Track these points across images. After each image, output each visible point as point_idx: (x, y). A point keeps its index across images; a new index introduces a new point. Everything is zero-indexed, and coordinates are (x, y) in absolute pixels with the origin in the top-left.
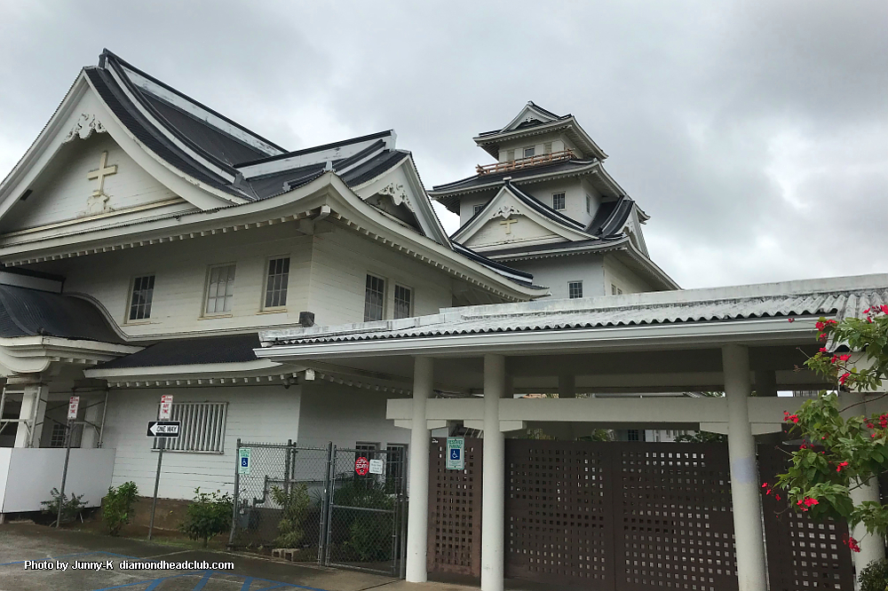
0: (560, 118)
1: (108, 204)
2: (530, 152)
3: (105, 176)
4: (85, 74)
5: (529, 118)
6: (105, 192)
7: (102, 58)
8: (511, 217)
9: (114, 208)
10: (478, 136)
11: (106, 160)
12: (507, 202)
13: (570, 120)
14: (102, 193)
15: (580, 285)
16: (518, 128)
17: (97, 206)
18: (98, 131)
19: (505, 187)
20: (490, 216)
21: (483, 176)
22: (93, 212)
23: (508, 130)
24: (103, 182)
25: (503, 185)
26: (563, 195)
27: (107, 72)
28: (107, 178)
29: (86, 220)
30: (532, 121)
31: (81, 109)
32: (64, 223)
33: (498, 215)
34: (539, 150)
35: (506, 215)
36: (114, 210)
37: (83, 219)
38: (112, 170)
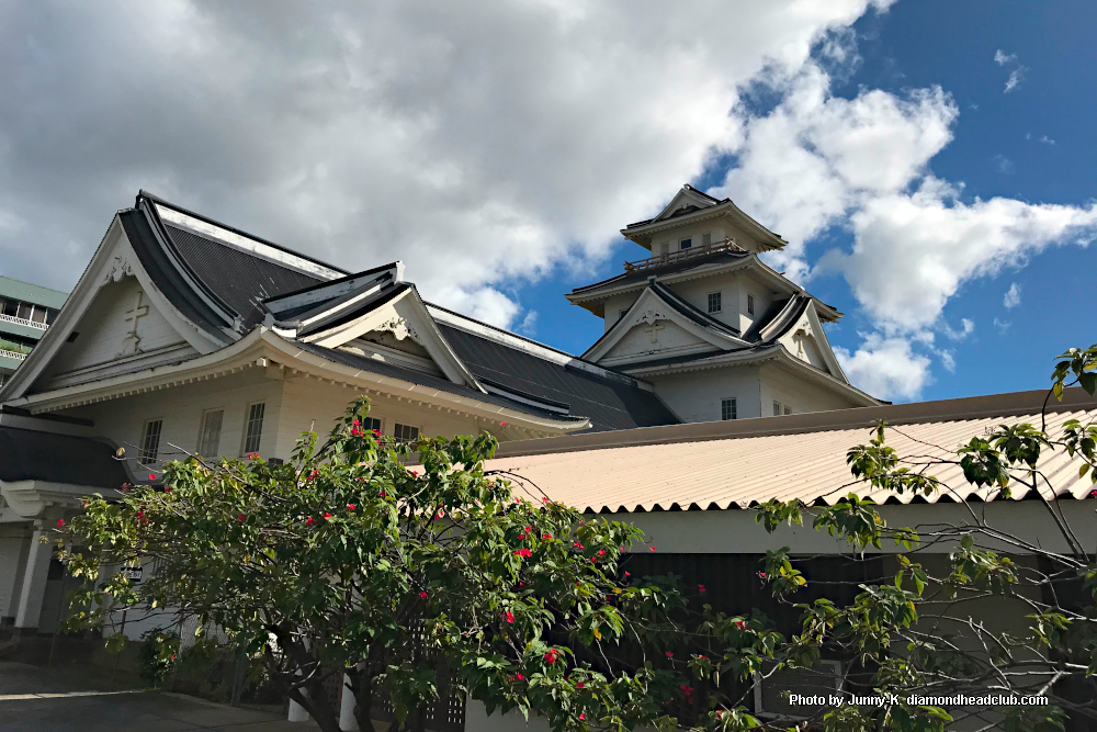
0: (718, 202)
1: (140, 345)
2: (686, 244)
3: (138, 317)
4: (118, 216)
5: (684, 204)
6: (138, 333)
7: (138, 198)
8: (657, 323)
9: (144, 349)
10: (626, 228)
11: (140, 300)
12: (651, 305)
13: (729, 203)
14: (135, 334)
15: (734, 402)
16: (674, 216)
17: (130, 350)
18: (128, 274)
19: (648, 289)
20: (633, 323)
21: (632, 274)
22: (127, 354)
23: (660, 219)
24: (136, 323)
25: (647, 285)
26: (719, 294)
27: (142, 212)
28: (140, 319)
29: (121, 362)
30: (688, 208)
31: (116, 253)
32: (103, 366)
33: (642, 321)
34: (697, 242)
35: (651, 321)
36: (143, 353)
37: (118, 361)
38: (143, 311)
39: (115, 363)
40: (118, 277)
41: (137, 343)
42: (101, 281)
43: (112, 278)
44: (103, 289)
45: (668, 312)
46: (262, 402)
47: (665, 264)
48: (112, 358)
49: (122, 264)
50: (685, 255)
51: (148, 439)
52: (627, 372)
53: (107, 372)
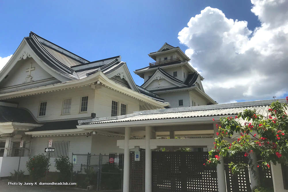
0: (175, 48)
2: (166, 59)
4: (25, 39)
7: (30, 34)
9: (34, 80)
10: (149, 54)
11: (32, 66)
12: (158, 75)
13: (178, 48)
14: (30, 76)
15: (182, 101)
16: (162, 51)
17: (29, 80)
18: (29, 57)
19: (158, 70)
20: (154, 79)
21: (151, 66)
22: (27, 82)
23: (159, 52)
24: (30, 72)
26: (176, 72)
27: (32, 38)
29: (25, 84)
30: (166, 49)
31: (24, 50)
32: (19, 86)
33: (156, 79)
34: (169, 58)
35: (159, 79)
36: (34, 82)
37: (24, 84)
38: (33, 69)
39: (24, 85)
40: (25, 58)
41: (31, 79)
42: (18, 59)
43: (23, 58)
44: (18, 62)
45: (163, 77)
46: (86, 96)
47: (161, 64)
48: (22, 83)
49: (26, 54)
50: (166, 62)
51: (41, 108)
52: (154, 92)
53: (20, 88)
